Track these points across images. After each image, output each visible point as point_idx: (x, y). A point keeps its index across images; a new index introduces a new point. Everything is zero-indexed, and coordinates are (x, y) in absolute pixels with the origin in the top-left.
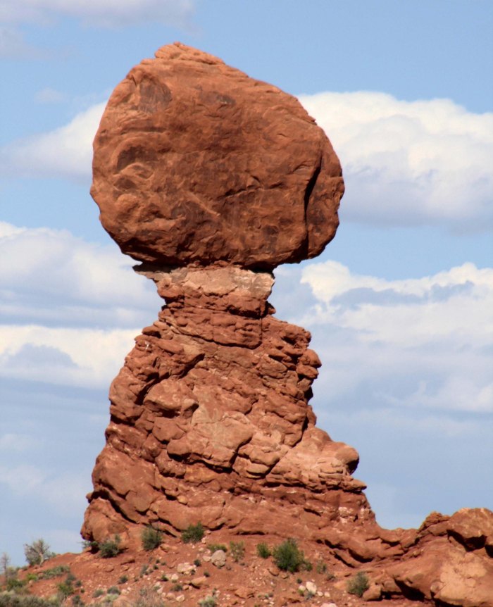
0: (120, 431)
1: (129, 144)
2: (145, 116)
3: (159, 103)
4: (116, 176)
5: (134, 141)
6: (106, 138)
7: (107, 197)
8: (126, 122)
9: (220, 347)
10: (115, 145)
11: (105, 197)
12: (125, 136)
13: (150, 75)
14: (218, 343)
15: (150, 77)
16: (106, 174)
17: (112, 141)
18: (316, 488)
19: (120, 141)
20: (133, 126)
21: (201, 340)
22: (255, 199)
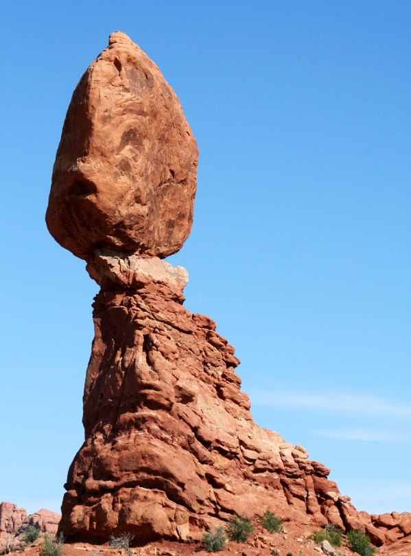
0: (160, 417)
1: (129, 126)
2: (138, 99)
3: (144, 88)
4: (117, 157)
5: (133, 123)
6: (110, 117)
7: (108, 177)
8: (127, 104)
9: (182, 334)
10: (117, 126)
11: (105, 177)
12: (125, 117)
13: (135, 58)
14: (180, 330)
15: (134, 61)
16: (108, 154)
17: (113, 121)
18: (295, 473)
19: (121, 122)
20: (131, 108)
21: (170, 327)
22: (168, 192)
